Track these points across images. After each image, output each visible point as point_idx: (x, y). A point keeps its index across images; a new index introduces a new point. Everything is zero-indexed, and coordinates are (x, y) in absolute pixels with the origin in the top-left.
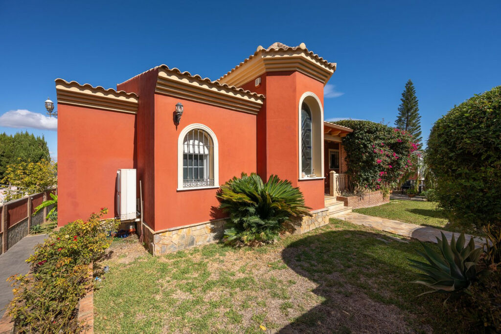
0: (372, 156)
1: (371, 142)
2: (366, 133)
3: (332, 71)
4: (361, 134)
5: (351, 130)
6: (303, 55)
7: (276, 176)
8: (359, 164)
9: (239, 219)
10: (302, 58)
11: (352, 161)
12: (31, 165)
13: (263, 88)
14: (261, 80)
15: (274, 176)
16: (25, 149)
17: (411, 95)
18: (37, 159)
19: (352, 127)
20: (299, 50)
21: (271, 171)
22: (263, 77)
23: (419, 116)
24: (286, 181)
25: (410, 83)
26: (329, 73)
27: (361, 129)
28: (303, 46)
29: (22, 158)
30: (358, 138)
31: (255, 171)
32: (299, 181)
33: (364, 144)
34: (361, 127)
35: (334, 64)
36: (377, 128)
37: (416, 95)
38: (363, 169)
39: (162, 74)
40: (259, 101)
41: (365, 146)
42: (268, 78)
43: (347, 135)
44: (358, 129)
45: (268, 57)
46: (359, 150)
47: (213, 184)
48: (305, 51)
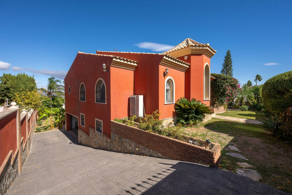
0: (224, 91)
1: (224, 84)
2: (222, 79)
3: (215, 54)
4: (220, 80)
5: (215, 78)
6: (207, 48)
7: (194, 99)
8: (219, 94)
9: (187, 116)
10: (207, 49)
11: (215, 92)
12: (29, 93)
13: (189, 60)
14: (188, 57)
15: (194, 98)
16: (24, 84)
17: (229, 58)
18: (30, 90)
19: (215, 77)
20: (207, 46)
21: (192, 97)
22: (189, 56)
23: (232, 69)
24: (199, 101)
25: (229, 52)
26: (213, 54)
27: (220, 78)
28: (208, 45)
29: (23, 88)
30: (218, 82)
31: (184, 96)
32: (204, 100)
33: (221, 85)
34: (220, 77)
35: (216, 51)
36: (227, 78)
37: (231, 58)
38: (220, 95)
39: (165, 57)
40: (188, 67)
41: (222, 86)
42: (192, 56)
43: (213, 80)
44: (218, 78)
45: (194, 48)
46: (219, 87)
47: (173, 102)
48: (209, 47)
